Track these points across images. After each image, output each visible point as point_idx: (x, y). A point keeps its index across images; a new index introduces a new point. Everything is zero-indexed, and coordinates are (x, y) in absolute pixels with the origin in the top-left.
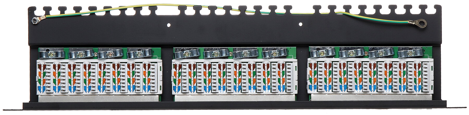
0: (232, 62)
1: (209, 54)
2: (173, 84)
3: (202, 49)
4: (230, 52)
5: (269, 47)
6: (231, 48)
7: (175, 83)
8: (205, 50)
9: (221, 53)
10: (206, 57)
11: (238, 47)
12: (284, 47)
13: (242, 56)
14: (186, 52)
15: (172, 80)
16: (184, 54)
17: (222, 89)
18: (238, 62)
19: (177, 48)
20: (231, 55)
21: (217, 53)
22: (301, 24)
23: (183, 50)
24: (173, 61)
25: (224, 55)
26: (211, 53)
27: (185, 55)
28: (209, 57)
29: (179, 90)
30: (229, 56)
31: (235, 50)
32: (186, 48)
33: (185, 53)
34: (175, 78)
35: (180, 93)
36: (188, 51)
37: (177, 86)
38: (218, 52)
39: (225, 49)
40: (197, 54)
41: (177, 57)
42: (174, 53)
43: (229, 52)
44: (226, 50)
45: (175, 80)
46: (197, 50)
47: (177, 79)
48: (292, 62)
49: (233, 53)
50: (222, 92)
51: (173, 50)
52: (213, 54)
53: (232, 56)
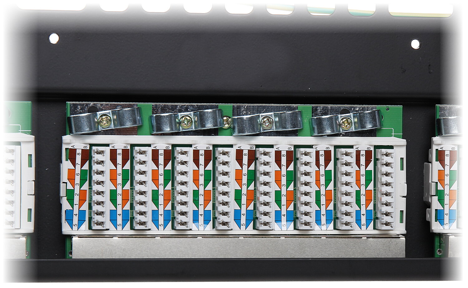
0: (231, 146)
1: (167, 121)
2: (66, 205)
3: (146, 107)
4: (225, 118)
5: (329, 106)
6: (227, 107)
7: (71, 200)
8: (155, 110)
9: (202, 119)
10: (159, 128)
11: (247, 105)
12: (370, 106)
13: (257, 129)
14: (101, 116)
15: (63, 193)
16: (96, 120)
17: (201, 219)
18: (246, 145)
19: (77, 103)
20: (227, 125)
21: (188, 118)
22: (415, 44)
23: (94, 110)
24: (67, 139)
25: (209, 125)
26: (172, 120)
27: (99, 123)
28: (167, 129)
29: (81, 221)
30: (222, 129)
31: (237, 112)
32: (102, 105)
33: (98, 117)
34: (70, 187)
35: (84, 229)
36: (108, 111)
37: (76, 211)
38: (192, 117)
39: (211, 107)
40: (135, 122)
41: (79, 128)
42: (69, 119)
43: (222, 117)
44: (214, 112)
45: (70, 195)
46: (133, 111)
47: (77, 191)
48: (391, 147)
49: (234, 120)
50: (201, 228)
51: (66, 109)
52: (178, 123)
53: (229, 128)
